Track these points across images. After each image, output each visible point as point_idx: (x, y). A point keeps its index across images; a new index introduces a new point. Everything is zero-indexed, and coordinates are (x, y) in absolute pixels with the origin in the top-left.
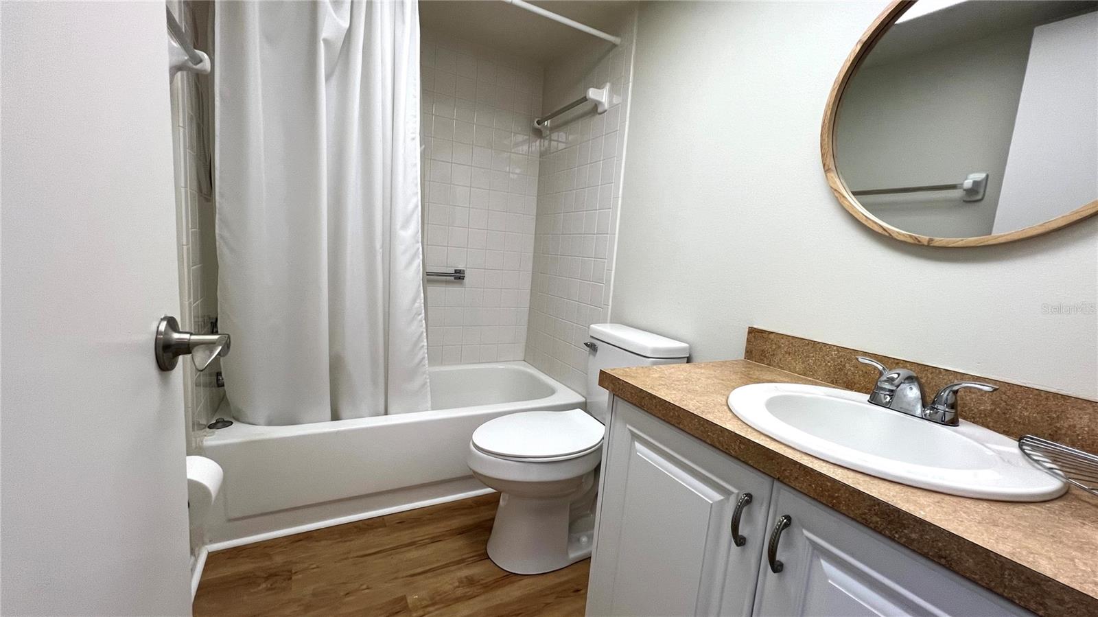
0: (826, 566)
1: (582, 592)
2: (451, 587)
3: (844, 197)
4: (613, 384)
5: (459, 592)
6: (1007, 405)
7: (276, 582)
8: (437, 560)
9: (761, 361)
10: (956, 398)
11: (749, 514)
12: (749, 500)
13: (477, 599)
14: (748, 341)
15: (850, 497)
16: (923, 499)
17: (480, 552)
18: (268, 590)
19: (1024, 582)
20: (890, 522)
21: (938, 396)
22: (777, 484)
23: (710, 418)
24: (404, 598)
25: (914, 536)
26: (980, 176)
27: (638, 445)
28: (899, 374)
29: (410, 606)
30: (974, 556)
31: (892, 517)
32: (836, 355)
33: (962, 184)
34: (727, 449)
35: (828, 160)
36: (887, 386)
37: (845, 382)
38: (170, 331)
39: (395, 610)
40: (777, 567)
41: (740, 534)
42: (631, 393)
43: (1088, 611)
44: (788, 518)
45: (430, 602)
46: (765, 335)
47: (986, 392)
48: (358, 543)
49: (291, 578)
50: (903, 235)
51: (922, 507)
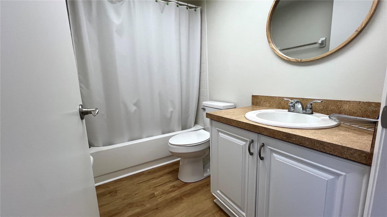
0: (275, 155)
1: (209, 185)
2: (168, 189)
3: (275, 50)
4: (210, 116)
5: (171, 190)
6: (327, 106)
7: (112, 194)
8: (163, 182)
9: (257, 105)
10: (312, 106)
11: (253, 146)
12: (252, 141)
13: (176, 191)
14: (252, 99)
15: (278, 133)
16: (297, 131)
17: (176, 178)
18: (110, 196)
19: (320, 144)
20: (288, 138)
21: (307, 106)
22: (259, 135)
23: (239, 120)
24: (153, 194)
25: (294, 140)
26: (323, 39)
27: (220, 133)
28: (294, 101)
29: (156, 195)
30: (308, 141)
31: (288, 136)
32: (278, 99)
33: (318, 42)
34: (245, 128)
35: (269, 39)
36: (291, 105)
37: (282, 107)
38: (82, 109)
39: (151, 197)
40: (262, 159)
41: (251, 152)
42: (216, 118)
43: (334, 148)
44: (263, 144)
45: (162, 194)
46: (257, 97)
47: (319, 103)
48: (136, 180)
49: (117, 192)
50: (293, 59)
51: (296, 132)
